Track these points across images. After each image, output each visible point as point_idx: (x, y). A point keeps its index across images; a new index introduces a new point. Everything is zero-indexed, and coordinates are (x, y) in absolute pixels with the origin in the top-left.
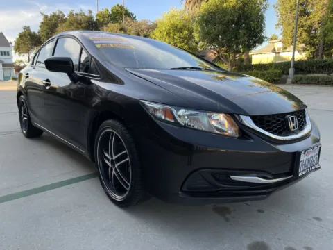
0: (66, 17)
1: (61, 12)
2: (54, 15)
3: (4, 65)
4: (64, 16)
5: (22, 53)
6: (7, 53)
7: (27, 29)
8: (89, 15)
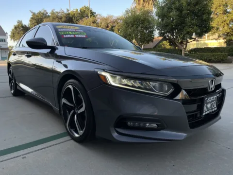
0: (49, 14)
1: (45, 11)
2: (40, 13)
3: (2, 49)
4: (47, 13)
5: (16, 40)
6: (4, 41)
7: (20, 22)
8: (67, 13)
